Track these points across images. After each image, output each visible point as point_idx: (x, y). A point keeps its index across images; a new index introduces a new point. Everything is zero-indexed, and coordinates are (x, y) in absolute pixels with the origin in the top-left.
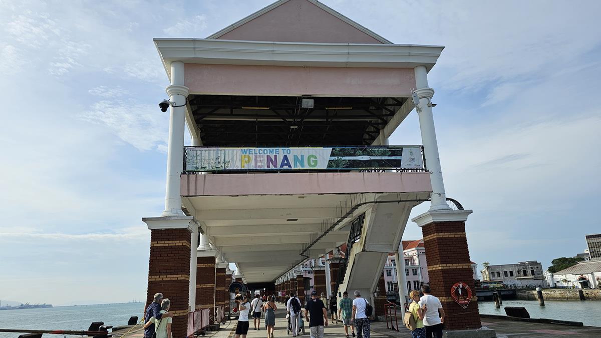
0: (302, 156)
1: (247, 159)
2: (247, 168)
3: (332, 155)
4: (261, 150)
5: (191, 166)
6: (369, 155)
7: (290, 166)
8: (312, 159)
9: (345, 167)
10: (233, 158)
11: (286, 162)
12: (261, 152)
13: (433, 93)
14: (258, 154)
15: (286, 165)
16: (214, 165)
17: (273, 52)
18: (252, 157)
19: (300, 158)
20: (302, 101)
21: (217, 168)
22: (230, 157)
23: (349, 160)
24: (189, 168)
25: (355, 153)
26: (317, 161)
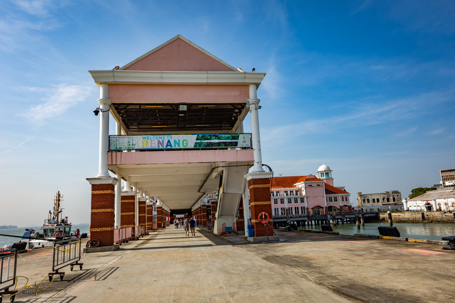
0: (179, 140)
1: (146, 143)
2: (146, 148)
3: (197, 139)
4: (154, 137)
5: (113, 147)
6: (219, 139)
7: (171, 146)
8: (185, 142)
9: (205, 147)
10: (138, 142)
11: (169, 144)
12: (154, 138)
13: (259, 101)
14: (153, 139)
15: (169, 146)
16: (127, 146)
17: (161, 77)
18: (149, 141)
19: (177, 141)
20: (179, 107)
21: (128, 148)
22: (136, 142)
23: (207, 143)
24: (112, 148)
25: (211, 138)
26: (188, 143)
